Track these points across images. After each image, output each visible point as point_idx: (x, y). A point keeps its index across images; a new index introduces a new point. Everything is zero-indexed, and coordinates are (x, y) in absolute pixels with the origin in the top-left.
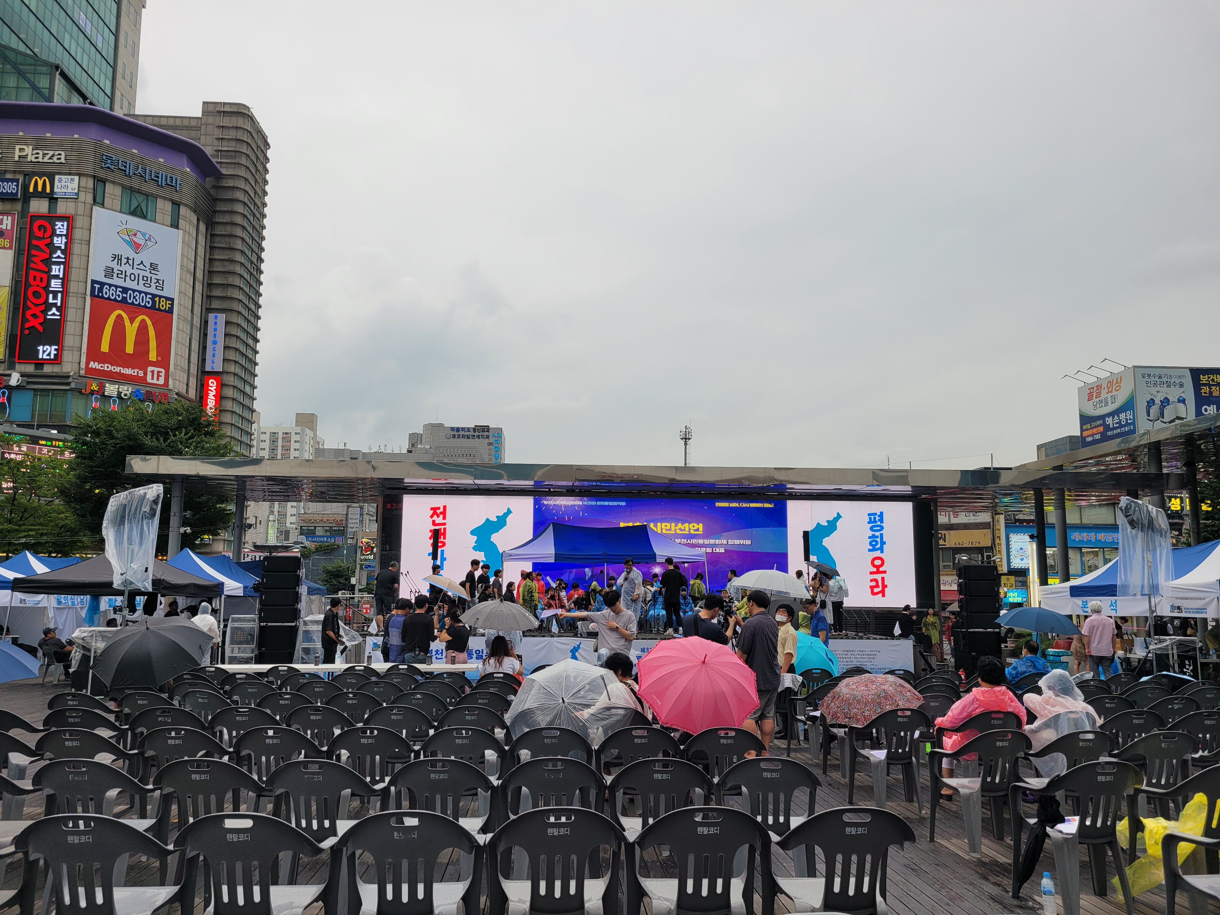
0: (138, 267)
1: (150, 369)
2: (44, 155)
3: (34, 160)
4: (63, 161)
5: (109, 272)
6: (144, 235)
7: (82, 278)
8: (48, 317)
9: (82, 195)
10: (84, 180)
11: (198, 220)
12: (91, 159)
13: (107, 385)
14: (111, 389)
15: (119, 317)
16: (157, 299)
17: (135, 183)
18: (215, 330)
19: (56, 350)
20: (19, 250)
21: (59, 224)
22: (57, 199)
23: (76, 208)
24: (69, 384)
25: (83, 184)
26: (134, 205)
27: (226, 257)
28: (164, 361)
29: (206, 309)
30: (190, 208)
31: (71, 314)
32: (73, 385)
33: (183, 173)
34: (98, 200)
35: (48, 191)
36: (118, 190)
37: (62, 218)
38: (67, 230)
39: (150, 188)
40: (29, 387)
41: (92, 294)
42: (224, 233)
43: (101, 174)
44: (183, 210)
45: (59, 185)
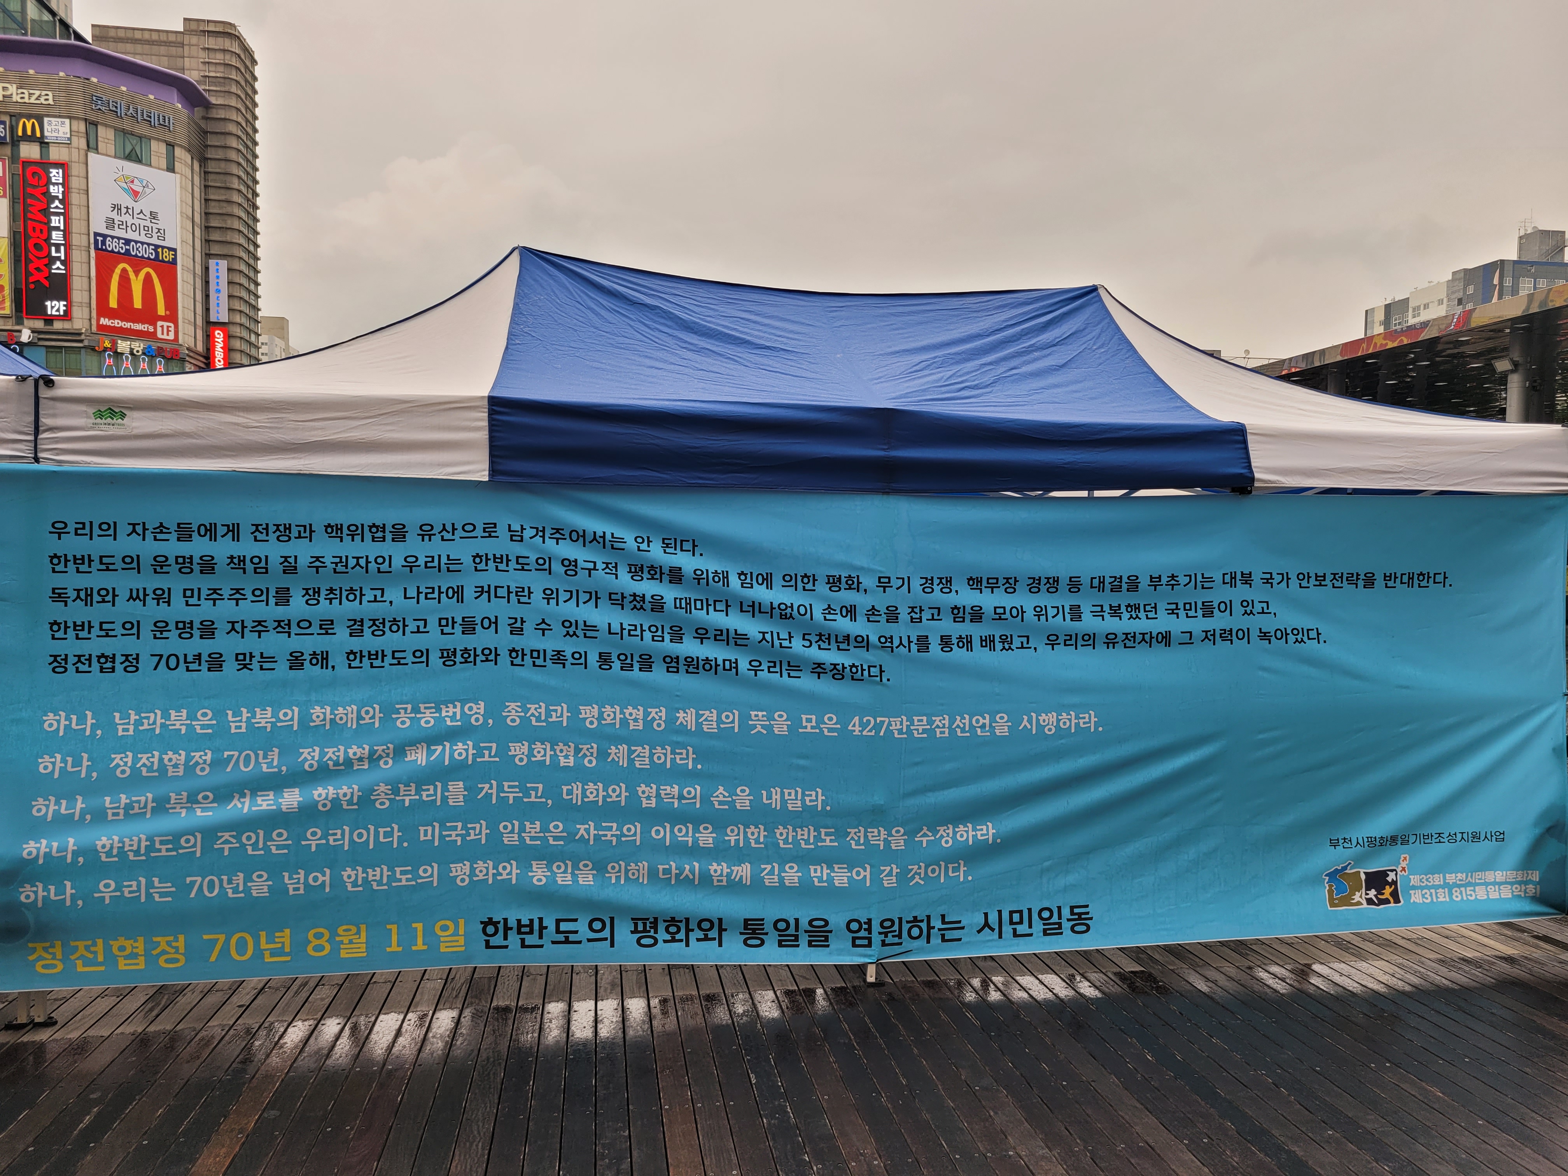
0: (139, 216)
1: (159, 323)
2: (30, 95)
3: (20, 100)
4: (51, 102)
5: (110, 224)
6: (141, 181)
7: (84, 230)
8: (53, 271)
9: (75, 139)
10: (75, 123)
11: (192, 158)
12: (80, 100)
13: (119, 342)
14: (123, 346)
15: (124, 270)
16: (160, 250)
17: (127, 125)
18: (218, 277)
19: (64, 305)
20: (13, 198)
21: (54, 172)
22: (48, 143)
23: (70, 154)
24: (81, 341)
25: (74, 128)
26: (128, 149)
27: (223, 198)
28: (172, 317)
29: (206, 254)
30: (184, 148)
31: (77, 269)
32: (86, 343)
33: (175, 110)
34: (92, 146)
35: (38, 135)
36: (111, 134)
37: (57, 165)
38: (63, 178)
39: (142, 129)
40: (41, 343)
41: (96, 248)
42: (218, 170)
43: (92, 117)
44: (178, 152)
45: (50, 128)
